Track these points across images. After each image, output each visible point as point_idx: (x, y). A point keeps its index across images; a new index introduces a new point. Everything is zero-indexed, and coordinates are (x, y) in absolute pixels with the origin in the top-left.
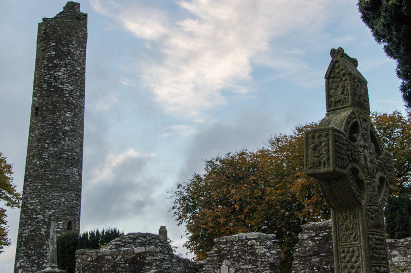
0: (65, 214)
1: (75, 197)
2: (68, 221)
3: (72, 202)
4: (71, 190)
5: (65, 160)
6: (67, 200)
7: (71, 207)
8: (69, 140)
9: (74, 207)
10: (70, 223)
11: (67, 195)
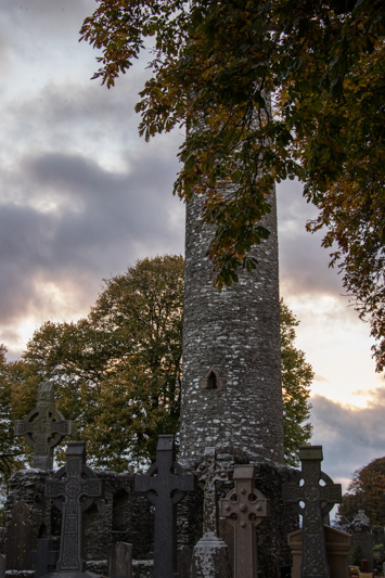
0: (203, 363)
1: (221, 330)
2: (207, 375)
3: (215, 339)
4: (211, 321)
5: (200, 273)
6: (205, 340)
7: (213, 349)
8: (204, 236)
9: (220, 348)
10: (212, 377)
11: (204, 331)
